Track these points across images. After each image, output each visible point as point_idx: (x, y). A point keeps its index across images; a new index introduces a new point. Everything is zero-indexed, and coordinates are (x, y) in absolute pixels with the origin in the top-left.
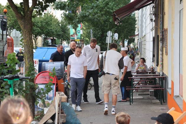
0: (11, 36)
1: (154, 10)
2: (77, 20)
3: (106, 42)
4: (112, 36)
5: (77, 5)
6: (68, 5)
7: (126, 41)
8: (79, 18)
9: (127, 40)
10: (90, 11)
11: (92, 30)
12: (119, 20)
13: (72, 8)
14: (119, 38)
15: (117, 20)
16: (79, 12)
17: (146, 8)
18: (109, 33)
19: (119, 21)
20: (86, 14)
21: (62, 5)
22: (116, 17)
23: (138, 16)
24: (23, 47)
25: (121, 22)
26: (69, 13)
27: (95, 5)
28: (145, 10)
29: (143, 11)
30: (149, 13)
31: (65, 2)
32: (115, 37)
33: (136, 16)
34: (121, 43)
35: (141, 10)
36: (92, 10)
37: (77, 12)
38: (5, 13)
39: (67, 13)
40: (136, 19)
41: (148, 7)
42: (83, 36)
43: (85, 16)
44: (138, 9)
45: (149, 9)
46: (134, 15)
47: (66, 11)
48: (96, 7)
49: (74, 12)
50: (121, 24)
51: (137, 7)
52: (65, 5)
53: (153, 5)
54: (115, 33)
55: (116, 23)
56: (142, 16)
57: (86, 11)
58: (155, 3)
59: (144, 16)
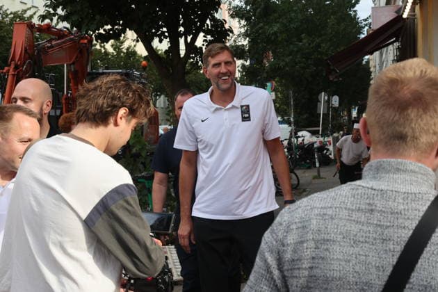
0: (157, 105)
1: (398, 54)
2: (265, 75)
3: (318, 112)
4: (328, 101)
5: (265, 50)
6: (249, 50)
7: (355, 108)
8: (267, 72)
9: (357, 108)
10: (287, 60)
11: (291, 92)
12: (337, 72)
13: (256, 56)
14: (340, 104)
15: (333, 73)
16: (269, 60)
17: (387, 51)
18: (323, 97)
19: (337, 75)
20: (279, 64)
21: (239, 51)
22: (332, 67)
23: (373, 65)
24: (170, 125)
25: (340, 76)
26: (251, 64)
27: (295, 49)
28: (386, 54)
29: (381, 55)
30: (392, 59)
31: (243, 45)
32: (333, 103)
33: (371, 64)
34: (345, 113)
35: (377, 54)
36: (291, 57)
37: (265, 61)
38: (144, 68)
39: (248, 63)
40: (372, 69)
41: (391, 47)
42: (279, 103)
43: (279, 69)
44: (371, 53)
45: (392, 51)
46: (368, 62)
47: (246, 61)
48: (297, 52)
49: (260, 62)
50: (341, 79)
52: (243, 50)
53: (396, 44)
54: (333, 96)
55: (331, 79)
56: (381, 64)
57: (279, 59)
58: (401, 42)
59: (384, 65)
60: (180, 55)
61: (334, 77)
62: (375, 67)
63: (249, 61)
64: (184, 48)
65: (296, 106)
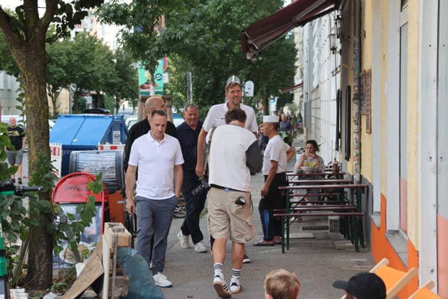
1: (339, 26)
2: (156, 49)
5: (156, 14)
6: (134, 12)
7: (274, 99)
8: (159, 45)
9: (276, 99)
10: (187, 28)
11: (190, 73)
12: (255, 48)
13: (143, 21)
14: (255, 93)
15: (251, 49)
16: (160, 29)
17: (320, 22)
19: (256, 52)
20: (176, 34)
21: (120, 13)
22: (250, 42)
23: (300, 40)
24: (23, 115)
25: (260, 54)
26: (136, 32)
27: (198, 14)
28: (319, 26)
29: (312, 28)
30: (328, 33)
31: (126, 5)
32: (246, 90)
33: (297, 39)
34: (261, 106)
35: (307, 25)
36: (192, 24)
37: (156, 29)
39: (132, 31)
40: (297, 47)
41: (326, 17)
42: (170, 89)
43: (176, 40)
44: (302, 23)
45: (327, 23)
46: (292, 36)
47: (129, 27)
48: (202, 17)
49: (148, 29)
50: (260, 58)
51: (299, 17)
52: (126, 13)
53: (337, 13)
54: (246, 81)
55: (248, 58)
56: (311, 40)
57: (175, 27)
58: (341, 10)
59: (316, 41)
60: (38, 15)
61: (253, 54)
62: (302, 42)
63: (133, 27)
64: (44, 5)
65: (196, 93)
